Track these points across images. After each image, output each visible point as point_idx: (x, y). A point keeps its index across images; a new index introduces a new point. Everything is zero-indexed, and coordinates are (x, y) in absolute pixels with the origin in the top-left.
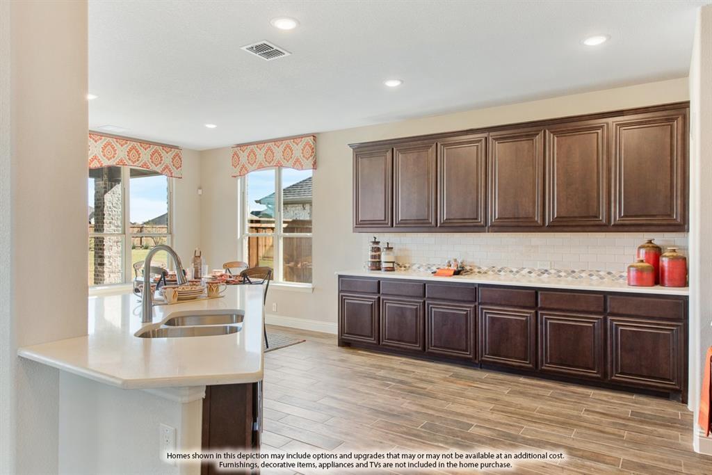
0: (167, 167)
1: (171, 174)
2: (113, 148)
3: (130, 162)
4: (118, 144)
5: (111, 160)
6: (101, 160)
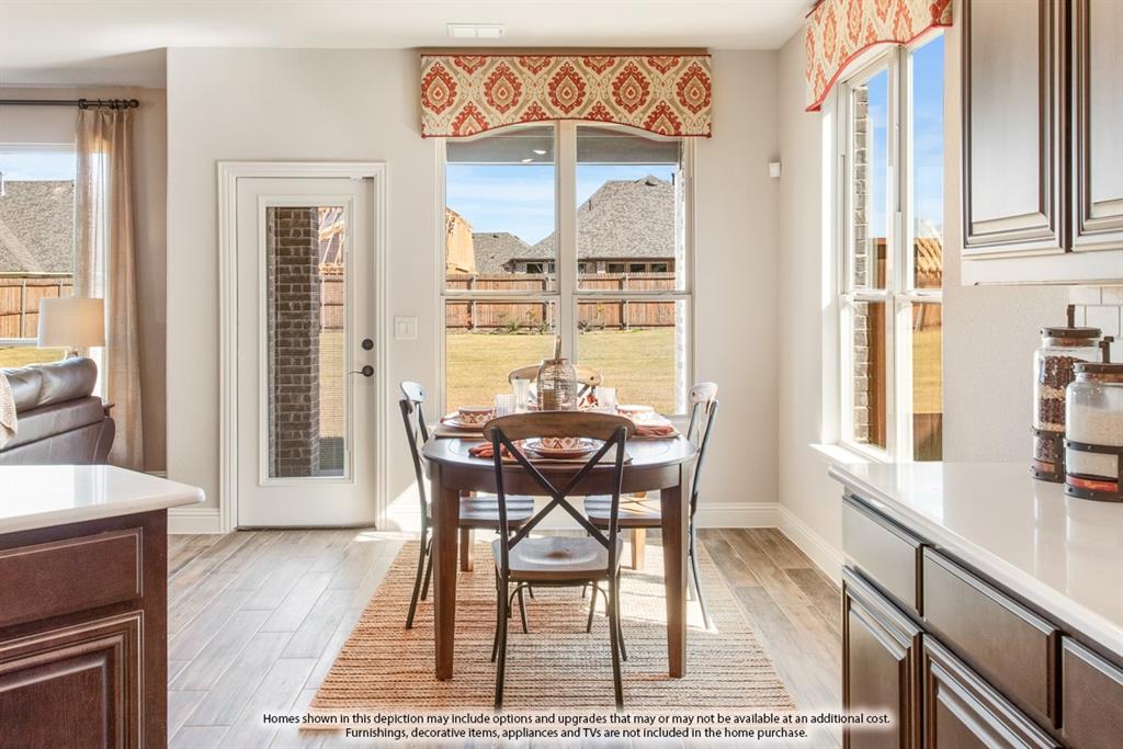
0: (662, 110)
1: (678, 126)
2: (513, 81)
3: (557, 109)
4: (525, 69)
5: (507, 113)
6: (484, 113)
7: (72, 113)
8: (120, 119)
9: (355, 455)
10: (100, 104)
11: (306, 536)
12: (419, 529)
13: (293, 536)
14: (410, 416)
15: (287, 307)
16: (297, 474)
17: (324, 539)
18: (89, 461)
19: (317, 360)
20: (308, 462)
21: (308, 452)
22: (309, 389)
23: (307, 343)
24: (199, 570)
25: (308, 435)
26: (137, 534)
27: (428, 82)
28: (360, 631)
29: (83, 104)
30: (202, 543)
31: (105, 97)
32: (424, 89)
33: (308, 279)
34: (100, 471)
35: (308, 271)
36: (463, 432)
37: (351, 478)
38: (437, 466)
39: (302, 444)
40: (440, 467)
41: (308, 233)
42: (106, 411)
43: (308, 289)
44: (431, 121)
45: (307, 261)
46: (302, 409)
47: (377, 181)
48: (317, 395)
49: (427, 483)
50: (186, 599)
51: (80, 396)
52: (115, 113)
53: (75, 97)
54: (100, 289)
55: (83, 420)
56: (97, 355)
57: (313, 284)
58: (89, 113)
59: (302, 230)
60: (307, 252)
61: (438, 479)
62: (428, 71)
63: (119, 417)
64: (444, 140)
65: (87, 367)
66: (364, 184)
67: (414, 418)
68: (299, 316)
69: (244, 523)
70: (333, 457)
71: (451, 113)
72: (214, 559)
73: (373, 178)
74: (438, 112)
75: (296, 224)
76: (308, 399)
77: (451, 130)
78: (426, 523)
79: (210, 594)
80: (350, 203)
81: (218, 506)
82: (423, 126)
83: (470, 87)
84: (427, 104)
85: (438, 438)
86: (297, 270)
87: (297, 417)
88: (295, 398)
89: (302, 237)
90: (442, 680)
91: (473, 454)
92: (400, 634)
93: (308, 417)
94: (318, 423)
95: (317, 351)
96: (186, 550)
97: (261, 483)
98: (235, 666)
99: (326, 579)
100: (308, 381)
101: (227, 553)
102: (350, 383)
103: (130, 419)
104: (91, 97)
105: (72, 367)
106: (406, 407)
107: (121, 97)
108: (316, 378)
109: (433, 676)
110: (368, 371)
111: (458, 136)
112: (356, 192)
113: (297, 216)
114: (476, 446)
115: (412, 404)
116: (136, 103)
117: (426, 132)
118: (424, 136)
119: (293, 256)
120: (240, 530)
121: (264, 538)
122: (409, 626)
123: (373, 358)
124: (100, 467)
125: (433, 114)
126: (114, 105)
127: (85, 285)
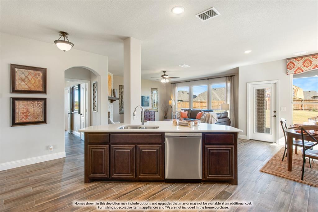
2: (310, 61)
4: (313, 58)
5: (309, 68)
6: (302, 68)
7: (225, 78)
8: (232, 78)
9: (272, 130)
10: (229, 76)
11: (262, 142)
12: (285, 145)
13: (260, 142)
14: (283, 124)
15: (259, 105)
16: (261, 132)
17: (265, 144)
18: (227, 125)
19: (265, 114)
20: (263, 131)
21: (263, 129)
22: (264, 119)
23: (263, 111)
24: (243, 144)
25: (263, 126)
26: (233, 135)
27: (288, 65)
28: (272, 159)
29: (227, 77)
30: (244, 140)
31: (230, 75)
32: (288, 66)
33: (263, 101)
34: (229, 127)
35: (263, 99)
36: (294, 128)
37: (271, 134)
38: (288, 133)
39: (262, 128)
40: (289, 134)
41: (263, 93)
42: (230, 119)
43: (263, 102)
44: (289, 72)
45: (263, 98)
46: (262, 122)
47: (277, 84)
48: (265, 120)
49: (286, 136)
50: (241, 148)
51: (226, 117)
52: (231, 77)
53: (225, 76)
54: (229, 102)
55: (226, 120)
56: (228, 112)
57: (264, 101)
58: (227, 78)
59: (262, 92)
60: (263, 96)
61: (288, 136)
62: (289, 62)
63: (231, 120)
64: (292, 75)
65: (227, 113)
66: (274, 84)
67: (284, 125)
68: (261, 107)
69: (251, 139)
70: (268, 131)
71: (294, 69)
72: (246, 143)
73: (276, 83)
74: (291, 69)
75: (261, 91)
76: (263, 120)
77: (294, 72)
78: (286, 143)
79: (245, 148)
80: (271, 88)
81: (247, 135)
82: (287, 73)
83: (299, 64)
84: (288, 69)
85: (289, 128)
86: (261, 99)
87: (261, 123)
88: (261, 120)
89: (262, 94)
90: (289, 171)
91: (296, 132)
92: (281, 161)
93: (263, 123)
94: (265, 125)
95: (265, 113)
96: (241, 141)
97: (254, 132)
98: (249, 159)
99: (266, 150)
100: (263, 117)
101: (248, 143)
102: (271, 118)
103: (233, 121)
104: (228, 76)
105: (225, 113)
106: (282, 123)
107: (232, 75)
108: (265, 117)
109: (287, 170)
110: (275, 116)
111: (296, 73)
112: (273, 86)
113: (261, 90)
114: (297, 131)
115: (283, 122)
116: (234, 76)
117: (288, 73)
118: (287, 74)
119: (260, 97)
120: (250, 139)
121: (255, 141)
122: (282, 160)
123: (276, 114)
124: (229, 126)
125: (290, 70)
126: (231, 76)
127: (227, 102)
